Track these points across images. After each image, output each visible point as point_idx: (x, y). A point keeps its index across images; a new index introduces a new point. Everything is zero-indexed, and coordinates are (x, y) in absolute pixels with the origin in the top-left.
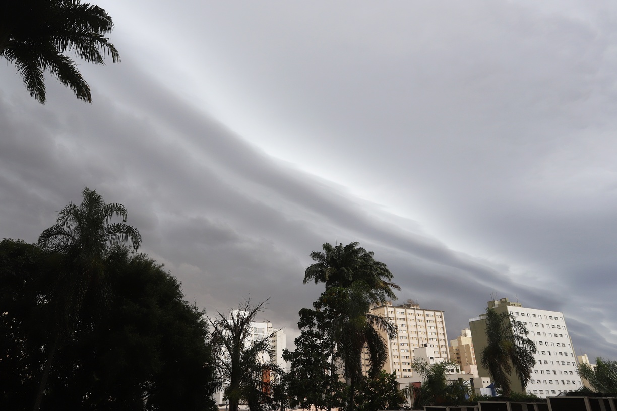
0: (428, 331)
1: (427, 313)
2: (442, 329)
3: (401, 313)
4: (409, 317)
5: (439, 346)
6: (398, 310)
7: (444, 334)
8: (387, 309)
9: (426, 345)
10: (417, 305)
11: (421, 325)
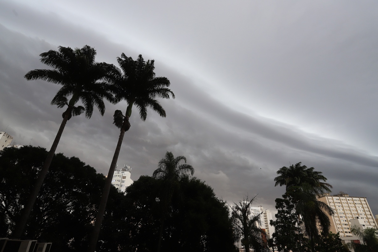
0: (357, 209)
1: (354, 199)
2: (367, 208)
3: (337, 199)
4: (342, 201)
5: (367, 218)
7: (369, 211)
8: (327, 197)
9: (358, 218)
10: (347, 195)
11: (352, 206)
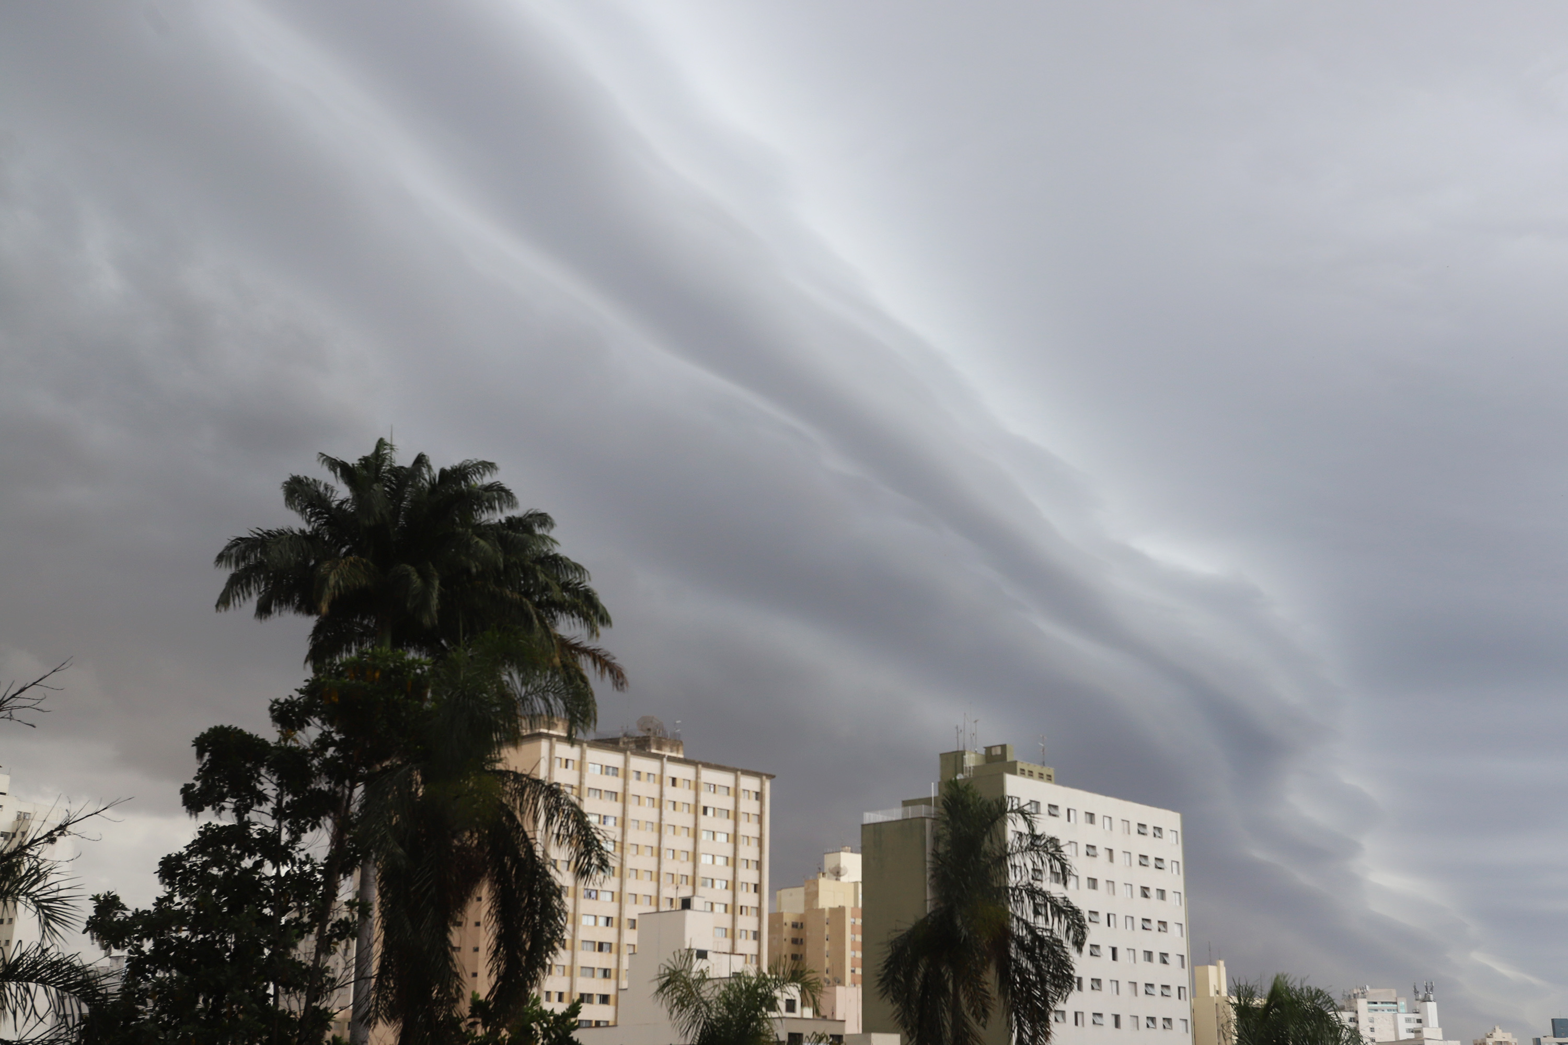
0: (701, 848)
1: (708, 776)
2: (754, 843)
3: (607, 770)
4: (635, 787)
5: (734, 909)
6: (598, 757)
7: (759, 865)
8: (551, 748)
9: (686, 904)
10: (676, 743)
11: (679, 824)
